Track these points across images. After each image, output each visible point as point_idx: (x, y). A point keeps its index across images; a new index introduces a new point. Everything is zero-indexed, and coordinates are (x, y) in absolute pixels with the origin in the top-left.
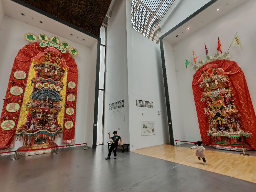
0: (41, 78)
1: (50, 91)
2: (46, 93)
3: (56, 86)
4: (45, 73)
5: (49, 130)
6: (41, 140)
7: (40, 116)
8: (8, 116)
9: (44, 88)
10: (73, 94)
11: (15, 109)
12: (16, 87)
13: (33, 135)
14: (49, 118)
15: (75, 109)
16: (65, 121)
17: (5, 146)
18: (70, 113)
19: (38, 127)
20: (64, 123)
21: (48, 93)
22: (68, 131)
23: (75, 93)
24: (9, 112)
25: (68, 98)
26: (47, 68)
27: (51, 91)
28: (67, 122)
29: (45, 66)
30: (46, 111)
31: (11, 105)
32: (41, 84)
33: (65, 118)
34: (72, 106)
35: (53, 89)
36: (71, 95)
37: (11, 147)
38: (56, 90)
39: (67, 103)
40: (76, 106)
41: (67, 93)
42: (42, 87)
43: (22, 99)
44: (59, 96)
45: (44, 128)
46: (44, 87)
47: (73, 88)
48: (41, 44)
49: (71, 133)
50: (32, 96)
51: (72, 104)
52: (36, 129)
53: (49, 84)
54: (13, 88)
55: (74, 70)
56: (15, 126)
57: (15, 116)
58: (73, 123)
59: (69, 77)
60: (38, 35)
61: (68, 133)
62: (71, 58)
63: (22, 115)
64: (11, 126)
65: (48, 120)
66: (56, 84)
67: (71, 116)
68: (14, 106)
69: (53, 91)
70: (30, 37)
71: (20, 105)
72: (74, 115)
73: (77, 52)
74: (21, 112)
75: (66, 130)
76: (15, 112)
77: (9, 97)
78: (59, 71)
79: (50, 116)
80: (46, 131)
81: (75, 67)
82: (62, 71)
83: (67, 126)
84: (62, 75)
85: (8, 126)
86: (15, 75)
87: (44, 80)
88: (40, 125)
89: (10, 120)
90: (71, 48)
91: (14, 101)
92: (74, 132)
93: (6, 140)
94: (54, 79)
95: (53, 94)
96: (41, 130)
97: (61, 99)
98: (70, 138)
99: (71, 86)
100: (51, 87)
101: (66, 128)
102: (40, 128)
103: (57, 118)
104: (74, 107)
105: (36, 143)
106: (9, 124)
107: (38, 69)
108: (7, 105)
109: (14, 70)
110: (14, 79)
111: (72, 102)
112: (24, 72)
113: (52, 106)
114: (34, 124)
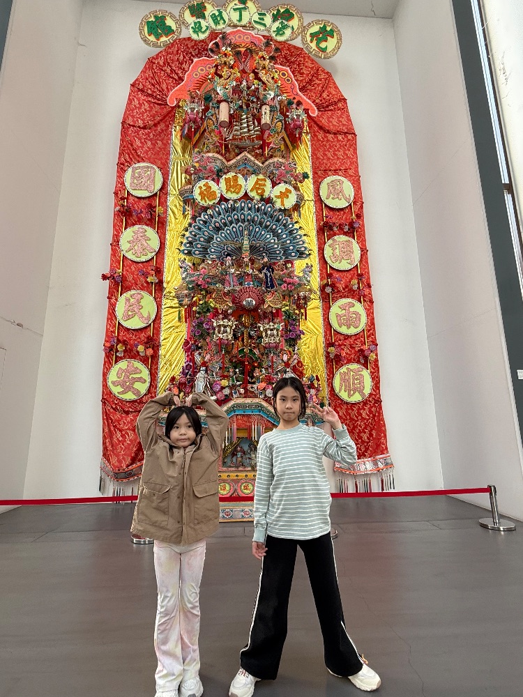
0: (210, 155)
1: (250, 209)
2: (238, 221)
3: (274, 184)
4: (222, 124)
6: (246, 448)
7: (224, 329)
8: (124, 343)
9: (227, 200)
10: (345, 234)
11: (141, 316)
12: (136, 227)
14: (265, 340)
15: (369, 302)
16: (334, 362)
17: (128, 466)
18: (349, 328)
19: (225, 383)
20: (331, 376)
21: (243, 221)
22: (354, 413)
23: (356, 225)
24: (128, 329)
25: (328, 252)
26: (225, 101)
27: (258, 210)
28: (344, 369)
29: (218, 94)
30: (250, 301)
31: (128, 300)
32: (212, 184)
33: (331, 349)
34: (355, 287)
36: (343, 238)
38: (278, 205)
39: (330, 276)
40: (369, 286)
41: (321, 231)
42: (219, 195)
43: (159, 271)
44: (291, 232)
45: (249, 387)
46: (228, 196)
47: (342, 204)
48: (192, 28)
49: (368, 425)
50: (188, 245)
51: (350, 282)
52: (219, 395)
53: (243, 175)
54: (128, 235)
55: (335, 123)
56: (151, 384)
57: (146, 343)
58: (371, 372)
59: (318, 158)
60: (181, 14)
61: (354, 424)
62: (317, 71)
63: (167, 340)
64: (137, 385)
65: (262, 355)
66: (274, 171)
67: (353, 338)
68: (139, 302)
69: (263, 207)
70: (157, 26)
71: (155, 298)
72: (368, 337)
73: (335, 34)
74: (163, 327)
75: (342, 408)
76: (146, 328)
77: (119, 269)
78: (278, 107)
79: (269, 332)
80: (261, 406)
81: (340, 105)
82: (290, 103)
83: (343, 390)
84: (292, 126)
85: (128, 384)
86: (127, 184)
87: (223, 163)
88: (231, 374)
89: (132, 361)
90: (310, 24)
91: (134, 285)
92: (383, 420)
93: (129, 442)
94: (262, 155)
95: (266, 227)
96: (240, 401)
97: (303, 249)
98: (369, 452)
99: (333, 199)
100: (255, 191)
101: (342, 400)
102: (232, 387)
103: (300, 336)
104: (364, 296)
105: (228, 460)
106: (131, 376)
107: (192, 111)
108: (116, 300)
109: (123, 165)
110: (127, 199)
111: (351, 272)
112: (155, 167)
113: (271, 279)
114: (207, 367)
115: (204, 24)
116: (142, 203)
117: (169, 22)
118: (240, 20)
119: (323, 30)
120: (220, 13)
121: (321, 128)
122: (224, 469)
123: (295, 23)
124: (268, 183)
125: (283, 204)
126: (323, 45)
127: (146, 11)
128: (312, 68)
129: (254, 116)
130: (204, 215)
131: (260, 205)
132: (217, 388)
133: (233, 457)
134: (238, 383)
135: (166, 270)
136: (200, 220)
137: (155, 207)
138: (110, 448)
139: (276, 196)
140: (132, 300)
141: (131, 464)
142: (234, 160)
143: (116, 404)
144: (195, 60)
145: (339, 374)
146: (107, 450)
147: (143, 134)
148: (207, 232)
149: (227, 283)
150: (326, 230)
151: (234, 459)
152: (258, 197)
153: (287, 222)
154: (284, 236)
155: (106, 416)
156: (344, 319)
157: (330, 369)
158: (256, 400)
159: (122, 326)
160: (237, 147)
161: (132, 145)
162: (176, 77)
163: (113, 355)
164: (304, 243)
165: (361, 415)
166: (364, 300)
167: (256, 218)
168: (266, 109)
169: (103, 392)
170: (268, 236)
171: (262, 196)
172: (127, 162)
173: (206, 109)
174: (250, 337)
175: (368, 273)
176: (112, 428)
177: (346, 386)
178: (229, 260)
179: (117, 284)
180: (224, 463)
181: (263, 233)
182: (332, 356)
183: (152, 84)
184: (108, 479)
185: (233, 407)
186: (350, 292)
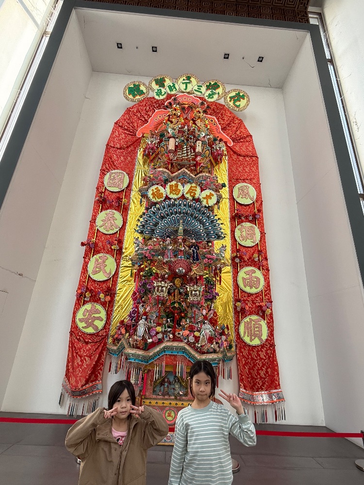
0: (161, 169)
1: (185, 205)
2: (176, 213)
3: (202, 190)
4: (170, 151)
5: (194, 343)
6: (172, 379)
7: (161, 288)
8: (91, 291)
9: (170, 199)
10: (250, 221)
11: (105, 272)
12: (108, 211)
13: (146, 359)
14: (191, 299)
15: (266, 271)
16: (240, 313)
17: (82, 386)
18: (251, 288)
19: (159, 329)
20: (238, 323)
21: (180, 213)
22: (254, 354)
23: (258, 217)
24: (95, 281)
25: (237, 234)
26: (173, 137)
27: (190, 206)
28: (247, 319)
29: (169, 133)
30: (181, 270)
31: (97, 260)
32: (160, 188)
33: (238, 304)
34: (256, 259)
35: (194, 199)
36: (248, 224)
37: (98, 389)
38: (204, 203)
39: (238, 251)
40: (266, 259)
41: (233, 219)
42: (165, 195)
43: (120, 242)
44: (212, 222)
45: (176, 333)
46: (171, 196)
47: (247, 201)
48: (156, 92)
49: (265, 364)
50: (141, 227)
51: (253, 255)
52: (154, 338)
53: (182, 183)
54: (102, 216)
55: (244, 150)
56: (106, 322)
57: (106, 292)
58: (267, 322)
59: (232, 171)
60: (150, 83)
61: (254, 363)
62: (234, 118)
63: (121, 290)
64: (97, 323)
65: (188, 307)
66: (202, 182)
67: (255, 296)
68: (104, 262)
69: (194, 204)
70: (135, 90)
71: (116, 260)
72: (266, 295)
73: (245, 98)
74: (120, 280)
75: (245, 350)
76: (107, 280)
77: (94, 238)
78: (207, 142)
79: (194, 292)
80: (185, 349)
81: (247, 139)
82: (215, 140)
83: (246, 334)
84: (216, 154)
85: (90, 321)
86: (105, 183)
87: (169, 175)
88: (164, 322)
89: (95, 304)
90: (229, 91)
91: (103, 250)
92: (276, 361)
93: (85, 366)
94: (196, 170)
95: (195, 218)
96: (169, 344)
97: (220, 233)
98: (265, 386)
99: (242, 198)
100: (189, 194)
101: (245, 343)
102: (165, 333)
103: (215, 297)
104: (263, 266)
105: (157, 389)
106: (93, 315)
107: (152, 143)
108: (89, 259)
109: (104, 170)
110: (104, 193)
111: (254, 248)
112: (125, 173)
113: (197, 255)
114: (147, 316)
115: (163, 90)
116: (114, 195)
117: (142, 88)
118: (186, 89)
119: (238, 95)
120: (174, 85)
121: (235, 153)
122: (154, 396)
123: (220, 90)
124: (198, 189)
125: (207, 203)
126: (238, 103)
127: (129, 81)
128: (230, 117)
129: (191, 147)
130: (154, 208)
131: (192, 203)
132: (153, 333)
133: (161, 386)
134: (169, 329)
135: (125, 241)
136: (151, 211)
137: (122, 199)
138: (71, 370)
139: (203, 198)
140: (100, 260)
141: (85, 385)
142: (177, 173)
143: (80, 336)
144: (156, 111)
145: (243, 323)
146: (69, 372)
147: (119, 152)
148: (155, 219)
149: (165, 256)
150: (236, 218)
151: (162, 388)
152: (191, 198)
153: (210, 214)
154: (207, 224)
155: (72, 345)
156: (248, 282)
157: (237, 318)
158: (181, 344)
159: (91, 278)
160: (179, 164)
161: (111, 159)
162: (143, 119)
163: (82, 299)
164: (221, 229)
165: (259, 355)
166: (263, 269)
167: (189, 211)
168: (199, 143)
169: (72, 326)
170: (196, 224)
171: (194, 197)
172: (107, 169)
173: (161, 141)
174: (180, 293)
175: (266, 249)
176: (75, 355)
177: (248, 333)
178: (168, 240)
179: (91, 249)
180: (154, 391)
181: (193, 221)
182: (239, 309)
183: (128, 123)
184: (67, 395)
185: (164, 348)
186: (252, 263)
